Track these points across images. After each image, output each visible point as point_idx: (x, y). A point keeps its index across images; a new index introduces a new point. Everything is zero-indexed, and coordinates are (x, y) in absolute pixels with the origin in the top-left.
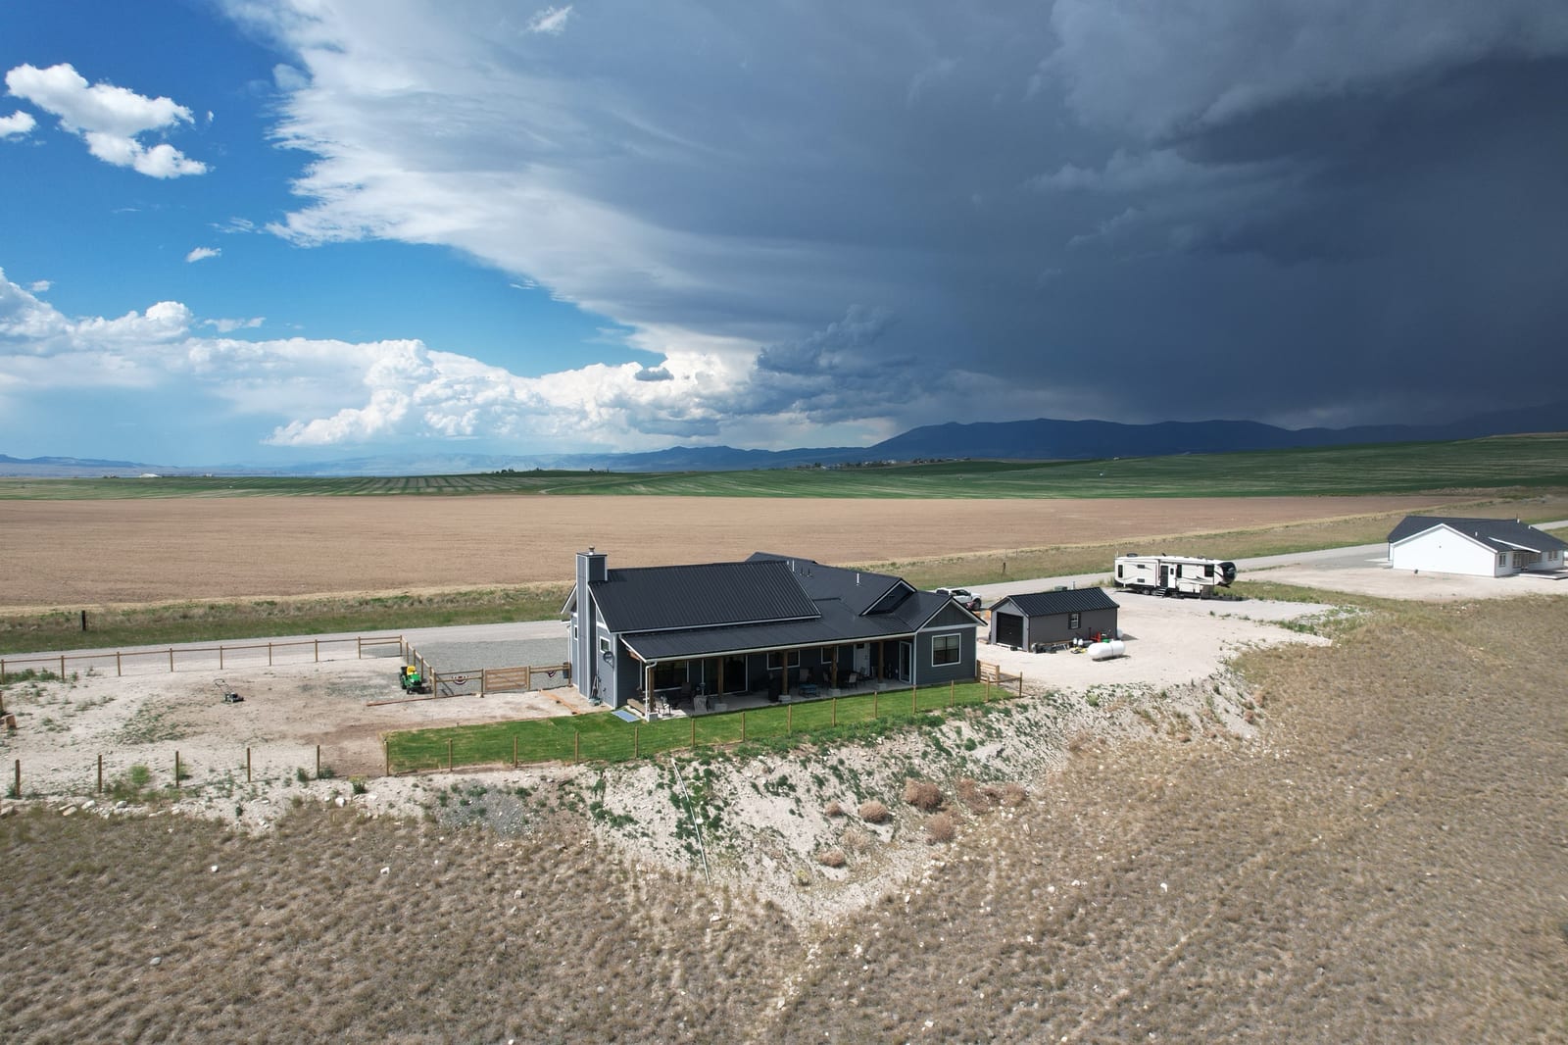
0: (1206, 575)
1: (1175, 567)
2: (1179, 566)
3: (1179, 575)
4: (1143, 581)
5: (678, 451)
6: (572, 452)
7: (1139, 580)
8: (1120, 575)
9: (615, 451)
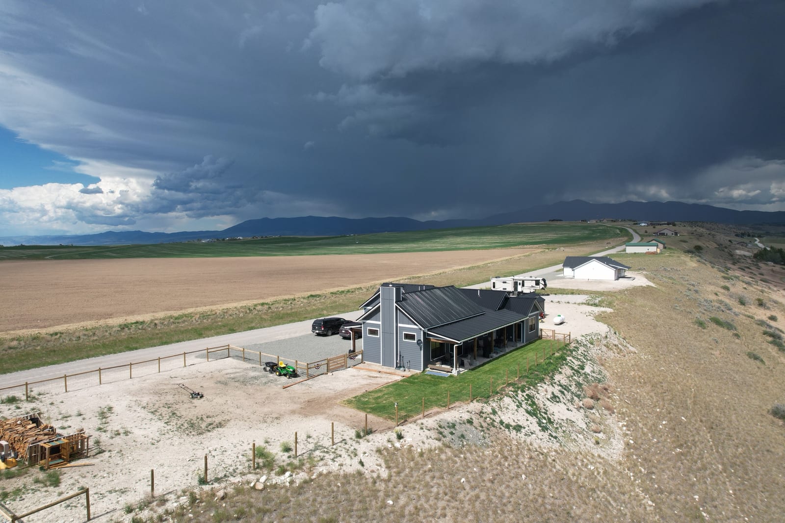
0: (536, 285)
1: (521, 282)
2: (523, 281)
3: (523, 285)
4: (506, 289)
5: (109, 234)
6: (38, 235)
7: (504, 289)
8: (494, 287)
9: (68, 234)
